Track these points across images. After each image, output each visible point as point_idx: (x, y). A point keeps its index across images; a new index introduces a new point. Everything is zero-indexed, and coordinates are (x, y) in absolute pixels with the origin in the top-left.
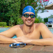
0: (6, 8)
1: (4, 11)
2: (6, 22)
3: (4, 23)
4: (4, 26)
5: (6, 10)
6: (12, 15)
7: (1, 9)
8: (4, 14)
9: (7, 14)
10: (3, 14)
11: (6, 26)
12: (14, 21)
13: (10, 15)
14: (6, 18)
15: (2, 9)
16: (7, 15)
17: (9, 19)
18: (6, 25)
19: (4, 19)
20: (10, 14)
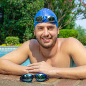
0: (17, 11)
1: (14, 17)
2: (19, 37)
3: (14, 38)
4: (14, 44)
5: (18, 15)
7: (10, 12)
8: (15, 22)
9: (20, 23)
10: (13, 22)
11: (18, 44)
12: (32, 34)
13: (25, 24)
14: (19, 30)
15: (12, 13)
17: (24, 32)
19: (14, 31)
20: (25, 22)
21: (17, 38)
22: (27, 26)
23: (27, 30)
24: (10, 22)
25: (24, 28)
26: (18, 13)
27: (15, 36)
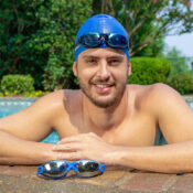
0: (29, 14)
1: (20, 29)
2: (33, 76)
3: (22, 78)
4: (22, 92)
5: (30, 23)
6: (57, 44)
8: (24, 41)
9: (35, 42)
10: (18, 41)
11: (30, 92)
12: (63, 68)
13: (46, 45)
14: (32, 59)
15: (15, 20)
16: (36, 47)
17: (45, 64)
18: (32, 88)
19: (21, 61)
20: (48, 41)
21: (28, 79)
22: (52, 51)
23: (53, 60)
24: (11, 40)
25: (45, 55)
26: (30, 19)
27: (24, 73)
